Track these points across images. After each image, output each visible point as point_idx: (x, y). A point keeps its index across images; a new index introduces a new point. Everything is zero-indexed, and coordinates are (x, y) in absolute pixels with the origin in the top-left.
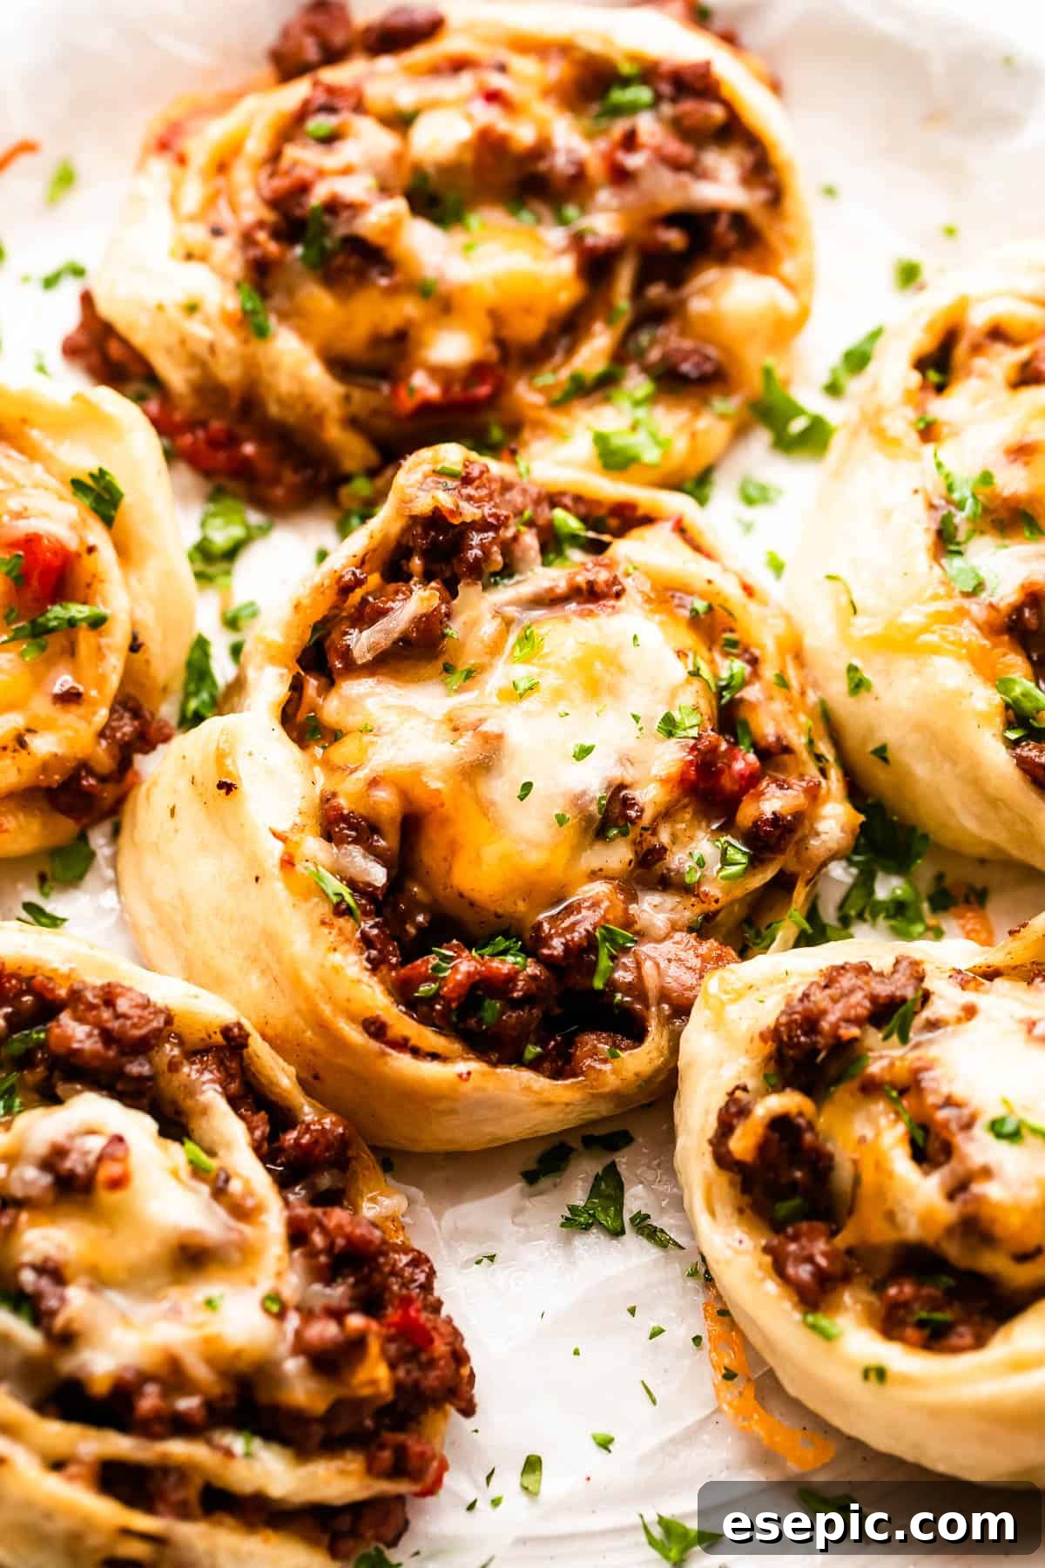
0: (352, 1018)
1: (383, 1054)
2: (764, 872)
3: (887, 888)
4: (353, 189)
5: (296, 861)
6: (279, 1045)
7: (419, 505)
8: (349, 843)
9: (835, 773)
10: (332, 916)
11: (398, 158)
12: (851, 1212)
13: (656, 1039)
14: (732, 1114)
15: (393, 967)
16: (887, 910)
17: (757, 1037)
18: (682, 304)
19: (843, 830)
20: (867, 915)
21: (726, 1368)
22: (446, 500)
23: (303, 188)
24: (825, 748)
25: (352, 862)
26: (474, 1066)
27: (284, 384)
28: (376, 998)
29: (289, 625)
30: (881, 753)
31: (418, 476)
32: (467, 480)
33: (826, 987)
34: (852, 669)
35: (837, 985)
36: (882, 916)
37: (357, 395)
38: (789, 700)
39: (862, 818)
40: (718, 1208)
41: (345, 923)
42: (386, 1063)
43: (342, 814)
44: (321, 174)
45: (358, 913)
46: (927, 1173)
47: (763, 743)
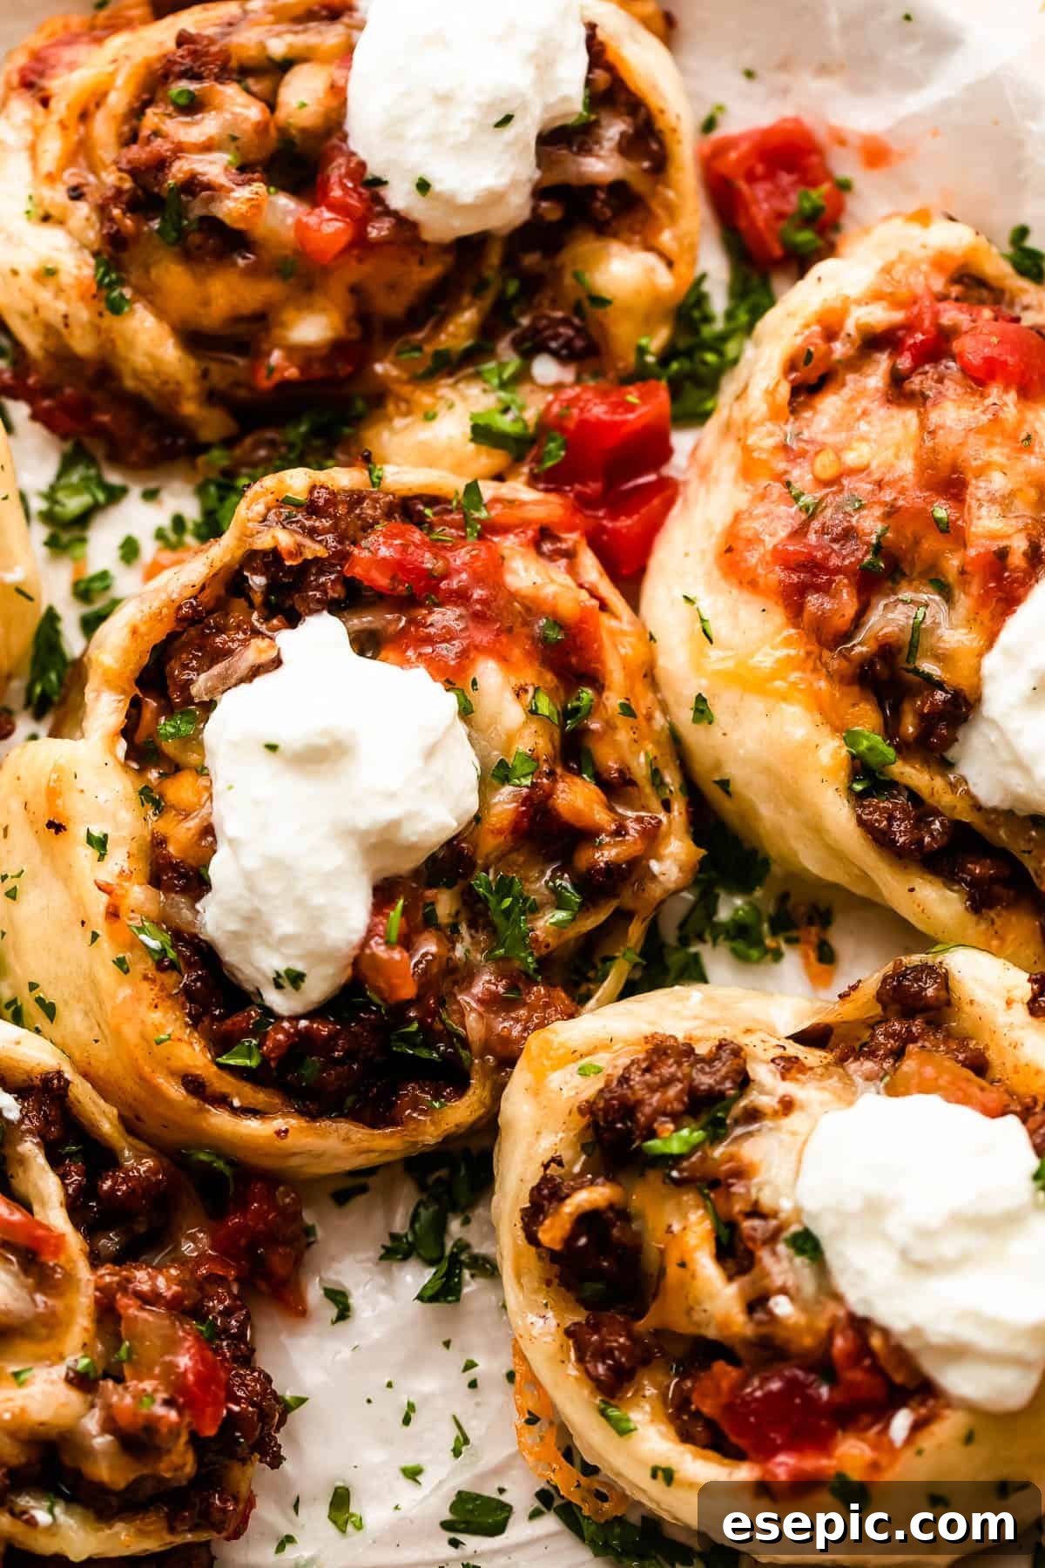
0: (172, 1073)
1: (201, 1110)
2: (597, 913)
3: (729, 908)
4: (214, 167)
5: (122, 914)
6: (102, 1088)
7: (259, 542)
8: (177, 892)
9: (678, 807)
10: (154, 972)
11: (262, 129)
12: (655, 1296)
13: (478, 1091)
14: (546, 1196)
15: (215, 1019)
16: (727, 932)
17: (575, 1109)
18: (558, 272)
19: (681, 869)
20: (708, 937)
21: (529, 1413)
22: (284, 539)
23: (161, 165)
24: (671, 779)
25: (179, 913)
26: (293, 1122)
27: (139, 360)
28: (194, 1055)
29: (126, 651)
30: (724, 784)
31: (260, 508)
32: (312, 508)
33: (647, 1070)
34: (700, 699)
35: (657, 1072)
36: (721, 937)
37: (215, 368)
38: (634, 729)
39: (703, 852)
40: (524, 1280)
41: (170, 979)
42: (205, 1119)
43: (171, 863)
44: (180, 149)
45: (182, 965)
46: (730, 1279)
47: (605, 775)
